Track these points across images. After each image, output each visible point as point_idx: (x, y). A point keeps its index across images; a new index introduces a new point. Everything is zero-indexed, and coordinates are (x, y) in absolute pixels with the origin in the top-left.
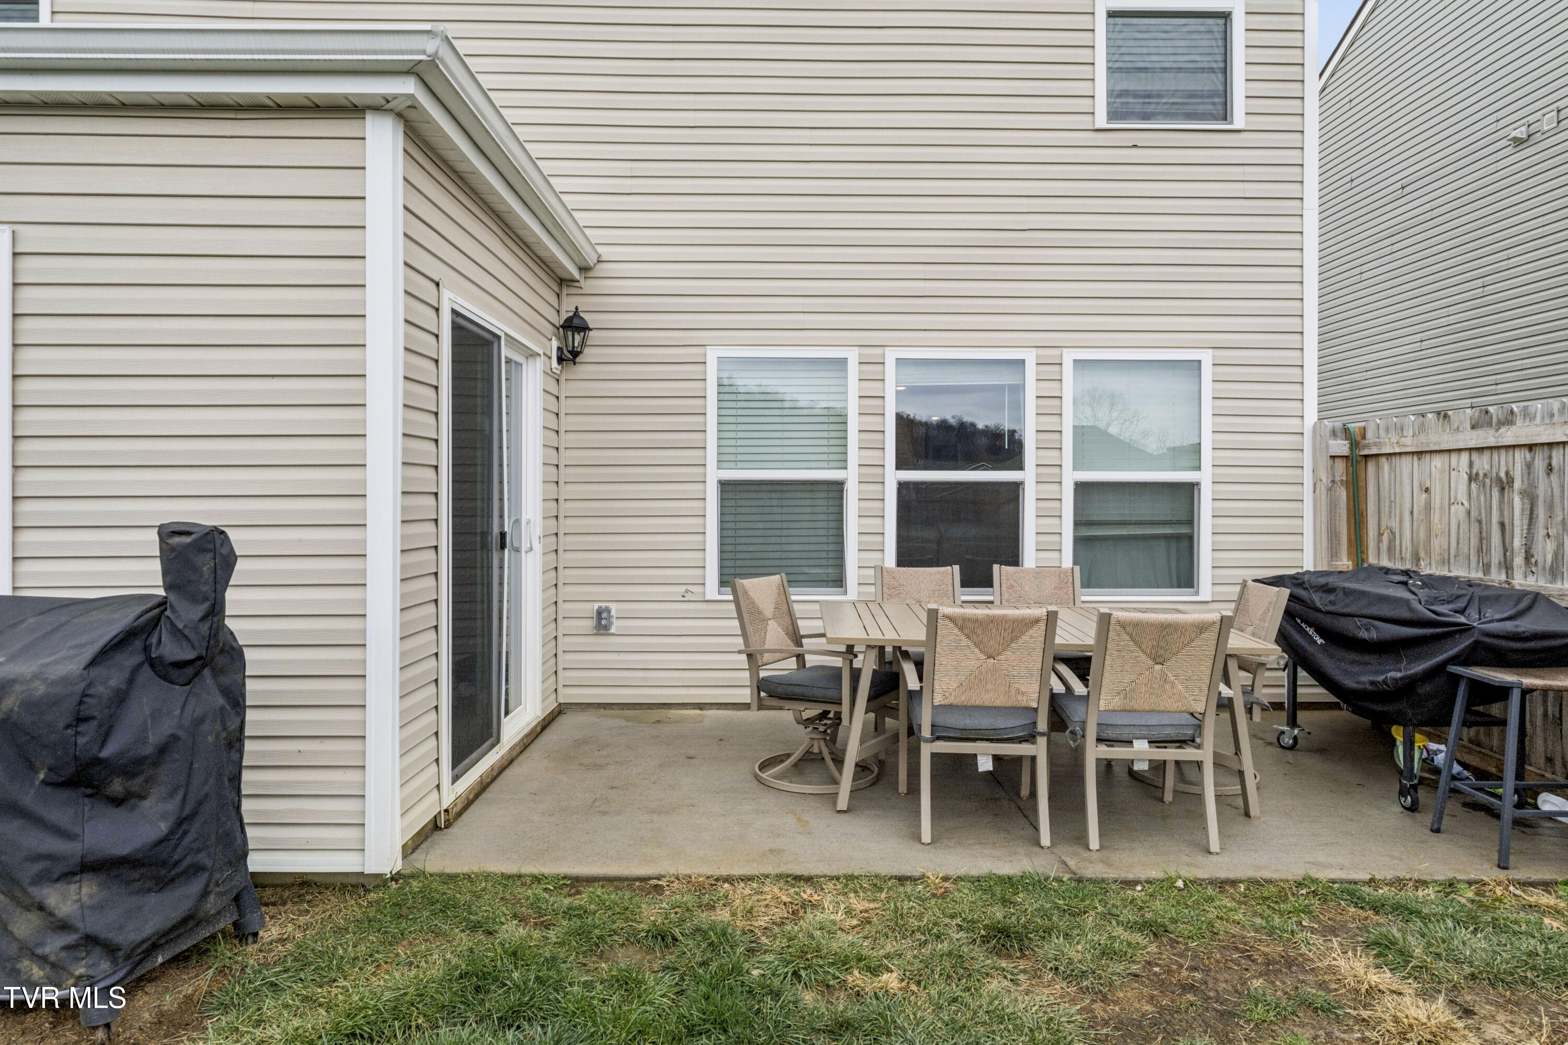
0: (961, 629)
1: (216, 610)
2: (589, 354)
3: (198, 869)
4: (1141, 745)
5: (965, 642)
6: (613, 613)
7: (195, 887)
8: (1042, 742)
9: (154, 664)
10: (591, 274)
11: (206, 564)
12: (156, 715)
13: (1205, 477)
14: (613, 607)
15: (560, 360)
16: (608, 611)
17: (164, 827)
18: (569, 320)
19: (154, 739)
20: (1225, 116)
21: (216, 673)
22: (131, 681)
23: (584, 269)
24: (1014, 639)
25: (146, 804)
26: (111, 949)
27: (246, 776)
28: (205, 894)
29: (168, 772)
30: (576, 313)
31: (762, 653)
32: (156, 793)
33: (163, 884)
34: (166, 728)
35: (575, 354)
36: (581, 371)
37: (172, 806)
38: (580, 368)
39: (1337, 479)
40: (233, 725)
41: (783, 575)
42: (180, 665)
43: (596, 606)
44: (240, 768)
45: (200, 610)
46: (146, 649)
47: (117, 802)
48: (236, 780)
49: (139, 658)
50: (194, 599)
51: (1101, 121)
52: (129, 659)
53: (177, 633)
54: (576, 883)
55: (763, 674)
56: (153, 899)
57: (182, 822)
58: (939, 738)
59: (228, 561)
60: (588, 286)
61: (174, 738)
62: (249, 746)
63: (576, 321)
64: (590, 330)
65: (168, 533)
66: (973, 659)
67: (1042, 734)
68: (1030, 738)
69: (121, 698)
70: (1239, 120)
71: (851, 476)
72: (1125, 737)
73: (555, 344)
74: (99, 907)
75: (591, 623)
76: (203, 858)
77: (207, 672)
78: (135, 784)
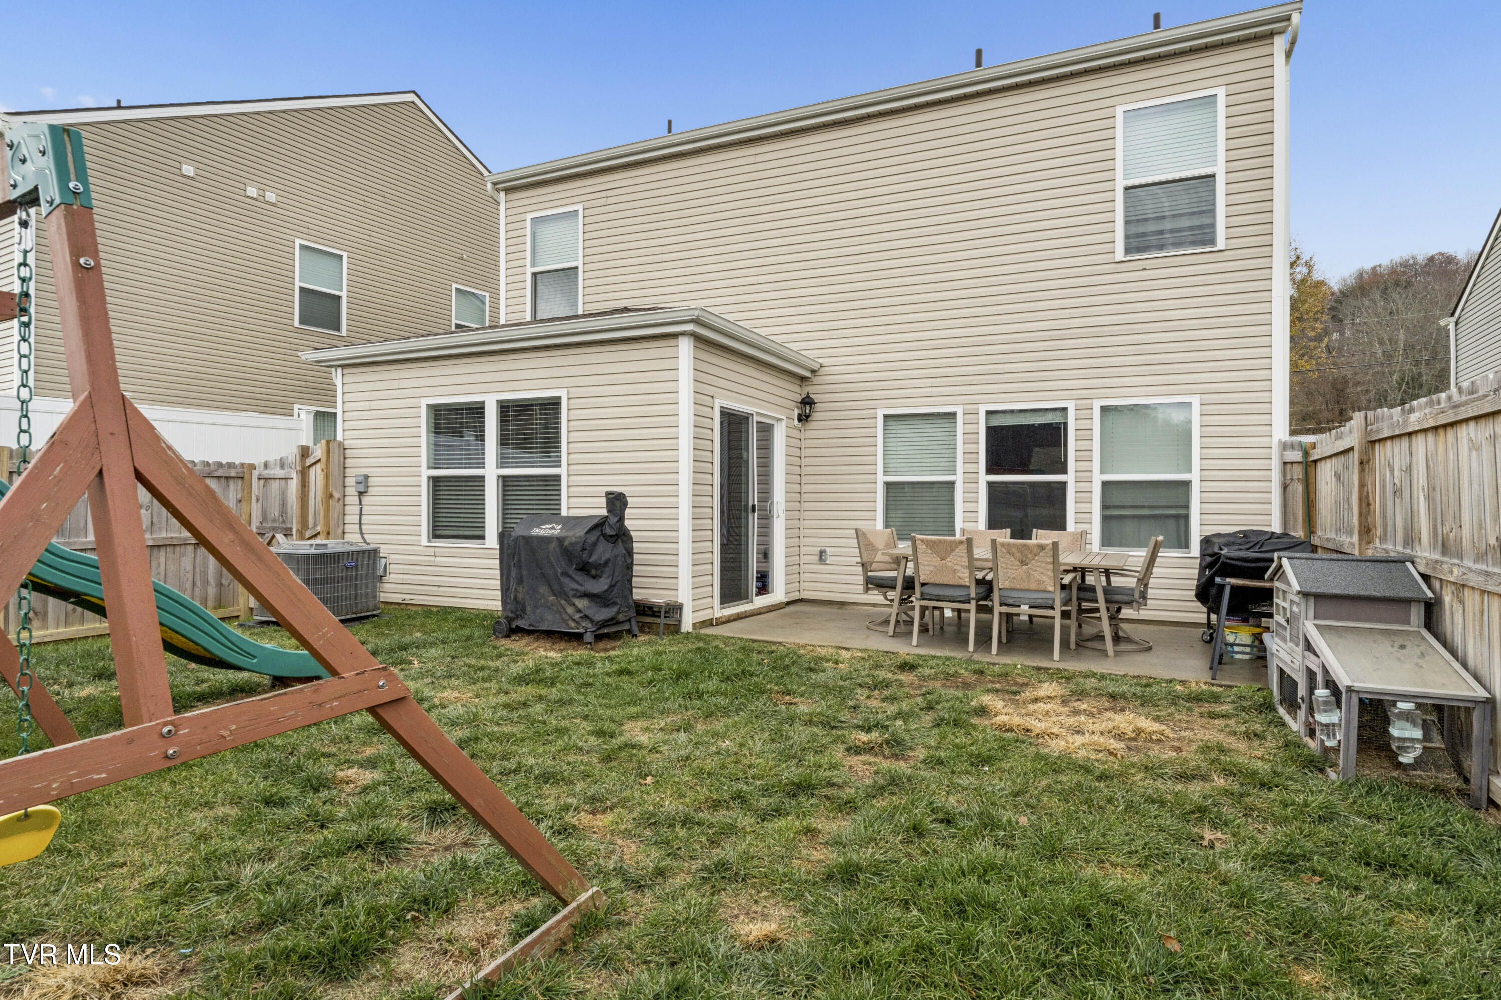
0: (927, 545)
1: (622, 519)
2: (815, 416)
3: (615, 604)
4: (1024, 608)
5: (929, 552)
6: (828, 553)
7: (615, 609)
8: (973, 603)
9: (604, 535)
10: (817, 374)
11: (618, 504)
12: (605, 551)
13: (1194, 477)
14: (828, 549)
15: (799, 420)
16: (825, 552)
17: (606, 587)
18: (803, 399)
19: (604, 559)
20: (1213, 242)
21: (623, 542)
22: (598, 540)
23: (813, 372)
24: (952, 551)
25: (602, 579)
26: (592, 621)
27: (634, 579)
28: (618, 613)
29: (608, 571)
30: (808, 396)
31: (871, 563)
32: (605, 576)
33: (606, 605)
34: (607, 556)
35: (807, 416)
36: (812, 425)
37: (609, 581)
38: (812, 423)
39: (1295, 477)
40: (629, 561)
41: (894, 529)
42: (612, 536)
43: (819, 549)
44: (632, 576)
45: (616, 519)
46: (602, 531)
47: (594, 577)
48: (630, 581)
49: (599, 533)
50: (615, 515)
51: (1120, 255)
52: (597, 533)
53: (611, 526)
54: (754, 641)
55: (869, 574)
56: (604, 610)
57: (612, 587)
58: (924, 599)
59: (625, 504)
60: (816, 380)
61: (609, 560)
62: (635, 568)
63: (807, 400)
64: (815, 403)
65: (608, 494)
66: (935, 560)
67: (973, 599)
68: (968, 602)
69: (595, 544)
70: (1221, 243)
71: (958, 479)
72: (1017, 604)
73: (796, 412)
74: (589, 608)
75: (817, 558)
76: (618, 600)
77: (620, 541)
78: (599, 572)
